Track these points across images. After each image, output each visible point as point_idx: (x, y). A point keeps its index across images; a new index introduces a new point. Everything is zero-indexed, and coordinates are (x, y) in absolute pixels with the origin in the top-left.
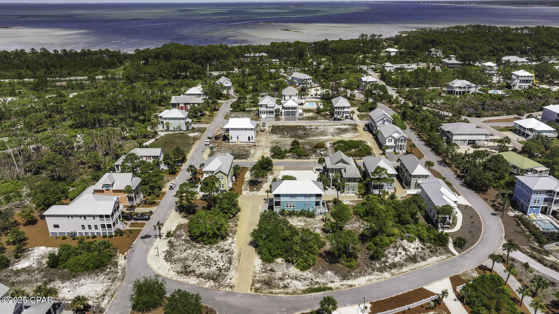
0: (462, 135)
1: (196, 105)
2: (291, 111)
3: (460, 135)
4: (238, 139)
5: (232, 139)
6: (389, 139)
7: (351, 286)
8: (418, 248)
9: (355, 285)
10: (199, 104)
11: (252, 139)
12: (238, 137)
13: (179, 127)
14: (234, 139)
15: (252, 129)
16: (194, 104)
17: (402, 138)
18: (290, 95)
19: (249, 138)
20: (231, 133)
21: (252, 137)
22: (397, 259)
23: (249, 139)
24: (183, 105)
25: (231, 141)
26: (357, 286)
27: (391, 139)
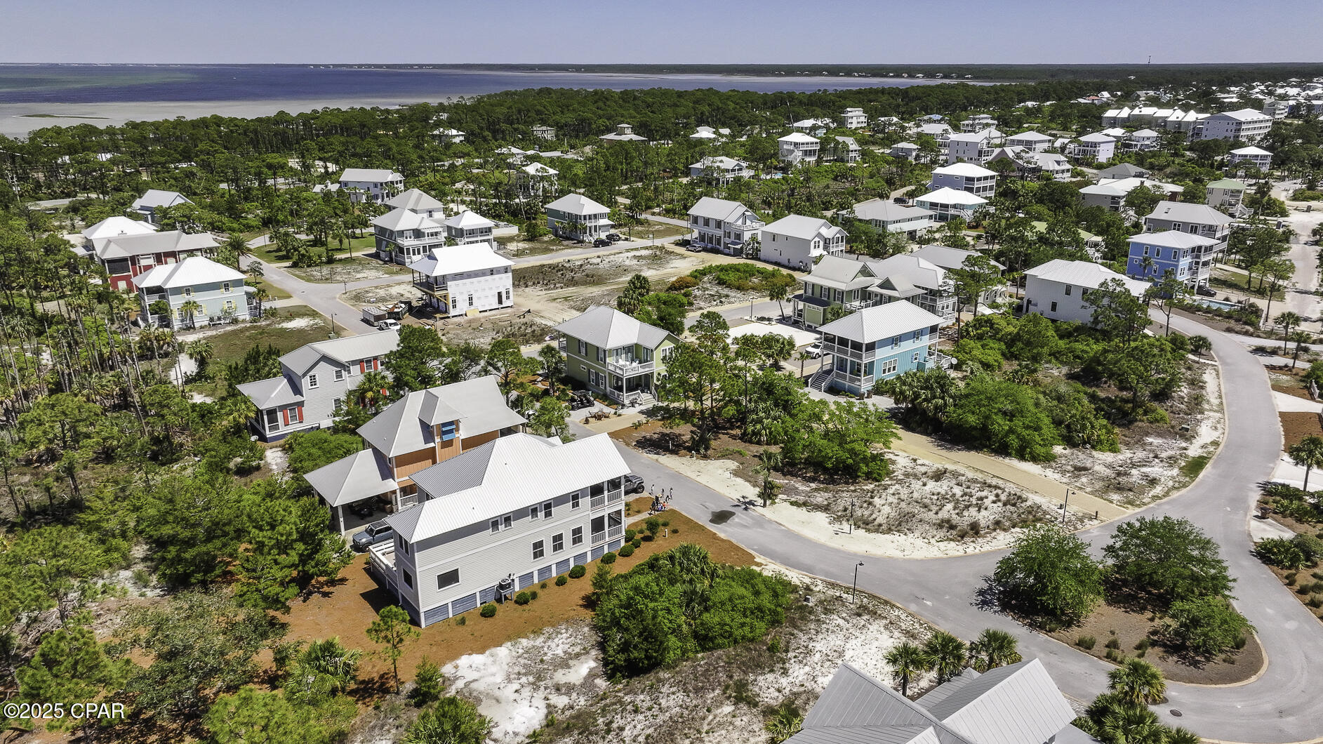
2: (479, 238)
4: (471, 304)
5: (454, 307)
7: (1216, 443)
11: (508, 298)
12: (471, 299)
13: (227, 313)
14: (461, 307)
15: (506, 269)
17: (838, 235)
19: (499, 295)
20: (452, 289)
21: (508, 293)
23: (500, 300)
25: (452, 312)
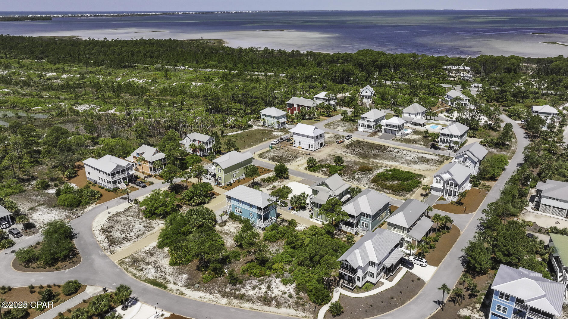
0: (557, 200)
1: (307, 108)
2: (391, 128)
3: (554, 199)
4: (300, 145)
5: (295, 143)
6: (437, 179)
7: (183, 294)
8: (285, 293)
9: (185, 295)
10: (309, 107)
11: (312, 147)
12: (300, 143)
13: (272, 125)
14: (297, 144)
15: (312, 137)
16: (305, 106)
17: (452, 181)
18: (410, 112)
19: (309, 145)
20: (295, 138)
21: (312, 146)
22: (251, 293)
23: (309, 147)
24: (296, 106)
25: (294, 145)
26: (187, 297)
27: (440, 180)
